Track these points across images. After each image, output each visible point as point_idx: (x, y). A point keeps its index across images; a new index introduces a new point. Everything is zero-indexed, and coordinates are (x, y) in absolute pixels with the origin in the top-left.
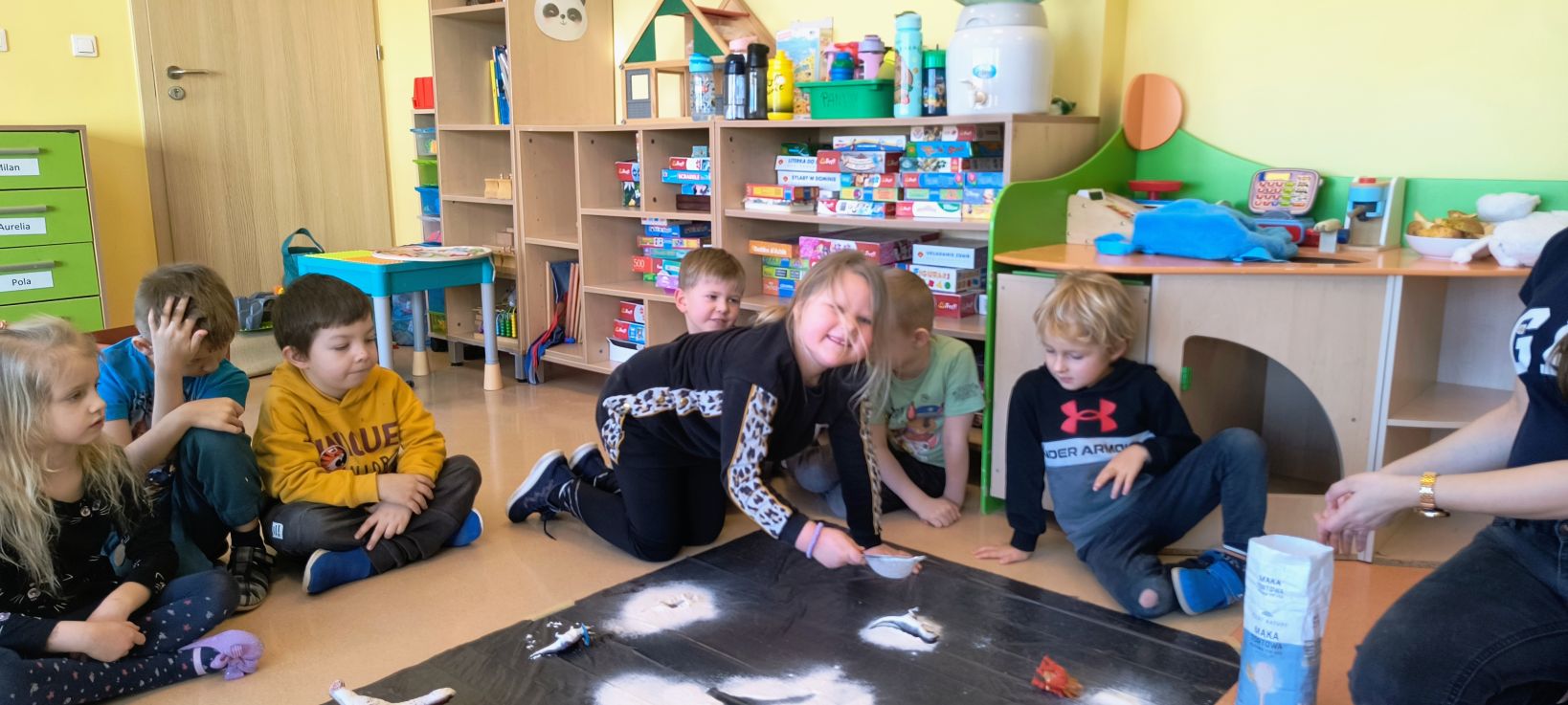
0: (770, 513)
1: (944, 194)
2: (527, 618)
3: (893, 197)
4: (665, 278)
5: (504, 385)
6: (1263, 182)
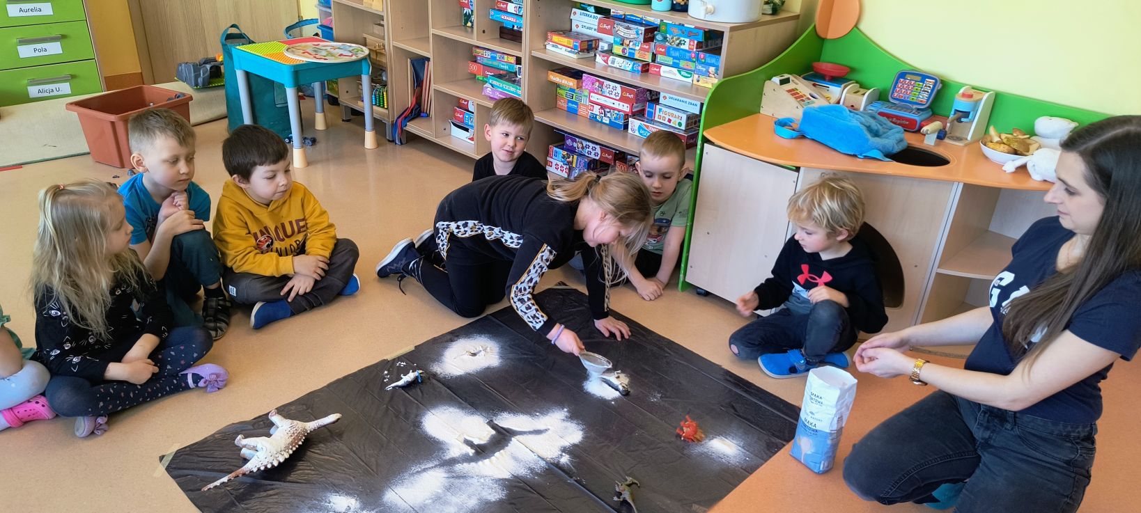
0: (534, 317)
1: (682, 64)
2: (385, 358)
3: (649, 59)
4: (489, 89)
5: (379, 144)
6: (902, 80)
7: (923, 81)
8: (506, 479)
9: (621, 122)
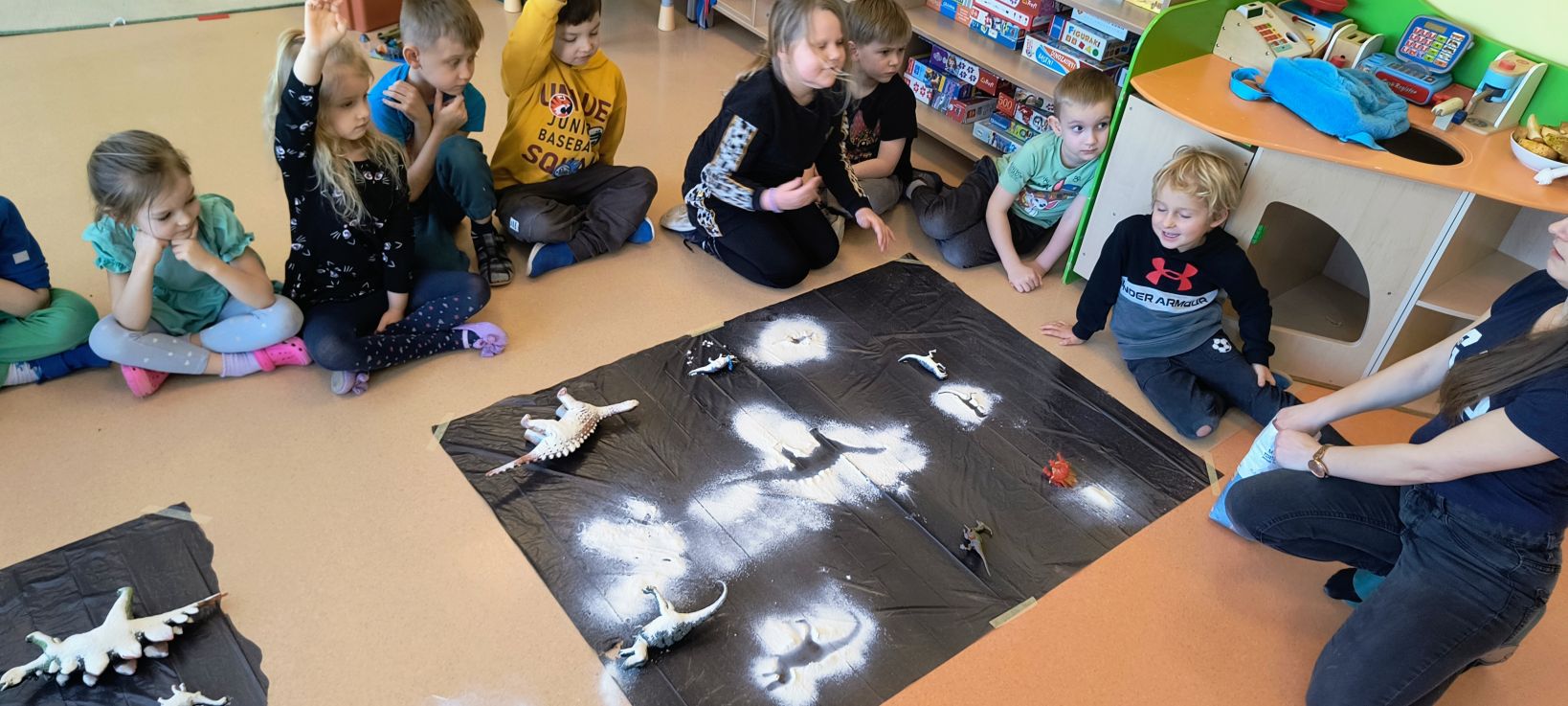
2: (688, 333)
5: (677, 25)
6: (1419, 29)
7: (1447, 34)
8: (831, 505)
9: (1014, 39)
